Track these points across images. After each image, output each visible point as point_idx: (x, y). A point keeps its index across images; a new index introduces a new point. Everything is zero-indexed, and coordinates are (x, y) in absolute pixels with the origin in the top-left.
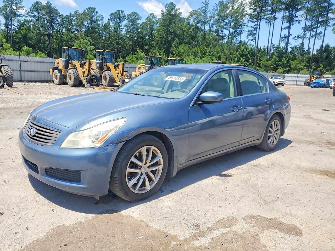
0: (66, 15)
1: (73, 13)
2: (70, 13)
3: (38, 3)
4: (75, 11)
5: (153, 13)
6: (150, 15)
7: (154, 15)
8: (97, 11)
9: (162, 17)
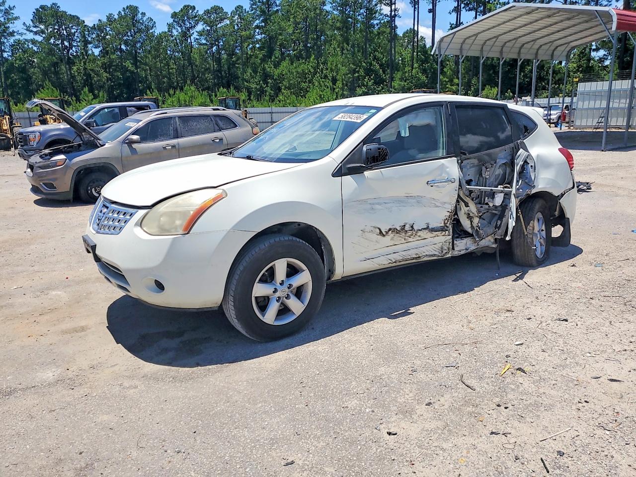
0: (94, 25)
1: (104, 19)
2: (99, 20)
3: (42, 7)
4: (108, 15)
5: (239, 6)
6: (235, 9)
7: (244, 8)
8: (143, 12)
9: (252, 10)
